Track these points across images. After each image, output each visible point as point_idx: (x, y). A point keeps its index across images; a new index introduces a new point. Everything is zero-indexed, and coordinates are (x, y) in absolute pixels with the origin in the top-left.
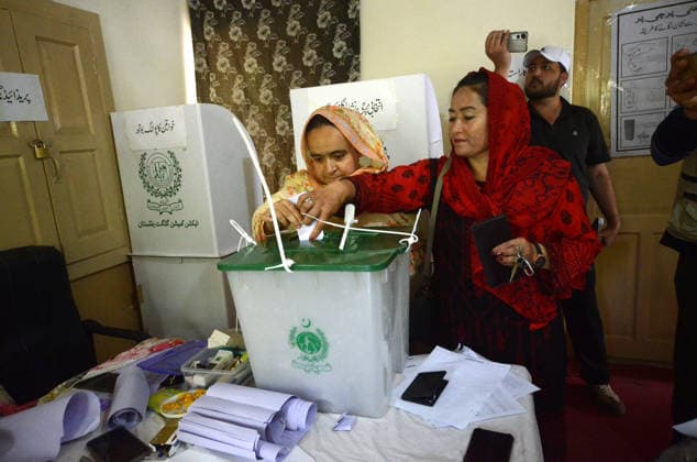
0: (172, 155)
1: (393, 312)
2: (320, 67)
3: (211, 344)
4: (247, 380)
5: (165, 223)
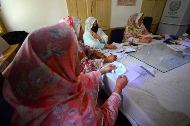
0: (180, 2)
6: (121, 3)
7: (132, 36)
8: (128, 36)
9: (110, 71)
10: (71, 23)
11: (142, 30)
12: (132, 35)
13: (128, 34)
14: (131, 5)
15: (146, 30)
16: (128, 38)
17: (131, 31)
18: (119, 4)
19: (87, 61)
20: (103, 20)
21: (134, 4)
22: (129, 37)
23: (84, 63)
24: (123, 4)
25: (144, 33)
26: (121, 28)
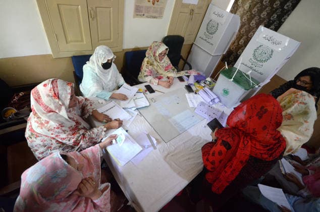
0: (218, 24)
1: (243, 94)
2: (275, 21)
3: (207, 79)
4: (211, 89)
5: (206, 40)
6: (140, 14)
7: (150, 75)
8: (146, 74)
9: (111, 143)
10: (55, 94)
11: (165, 65)
12: (151, 73)
13: (145, 71)
14: (155, 17)
15: (170, 65)
16: (145, 76)
17: (150, 67)
18: (137, 15)
19: (84, 135)
20: (111, 37)
21: (161, 17)
22: (147, 76)
23: (80, 138)
24: (144, 15)
25: (166, 69)
26: (142, 49)
